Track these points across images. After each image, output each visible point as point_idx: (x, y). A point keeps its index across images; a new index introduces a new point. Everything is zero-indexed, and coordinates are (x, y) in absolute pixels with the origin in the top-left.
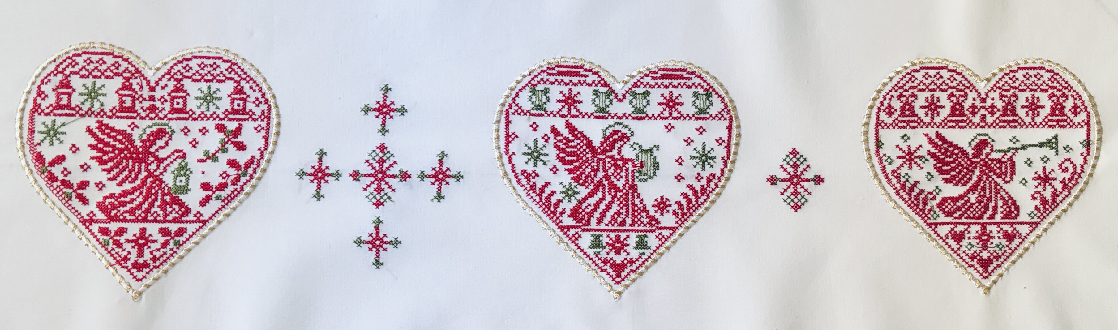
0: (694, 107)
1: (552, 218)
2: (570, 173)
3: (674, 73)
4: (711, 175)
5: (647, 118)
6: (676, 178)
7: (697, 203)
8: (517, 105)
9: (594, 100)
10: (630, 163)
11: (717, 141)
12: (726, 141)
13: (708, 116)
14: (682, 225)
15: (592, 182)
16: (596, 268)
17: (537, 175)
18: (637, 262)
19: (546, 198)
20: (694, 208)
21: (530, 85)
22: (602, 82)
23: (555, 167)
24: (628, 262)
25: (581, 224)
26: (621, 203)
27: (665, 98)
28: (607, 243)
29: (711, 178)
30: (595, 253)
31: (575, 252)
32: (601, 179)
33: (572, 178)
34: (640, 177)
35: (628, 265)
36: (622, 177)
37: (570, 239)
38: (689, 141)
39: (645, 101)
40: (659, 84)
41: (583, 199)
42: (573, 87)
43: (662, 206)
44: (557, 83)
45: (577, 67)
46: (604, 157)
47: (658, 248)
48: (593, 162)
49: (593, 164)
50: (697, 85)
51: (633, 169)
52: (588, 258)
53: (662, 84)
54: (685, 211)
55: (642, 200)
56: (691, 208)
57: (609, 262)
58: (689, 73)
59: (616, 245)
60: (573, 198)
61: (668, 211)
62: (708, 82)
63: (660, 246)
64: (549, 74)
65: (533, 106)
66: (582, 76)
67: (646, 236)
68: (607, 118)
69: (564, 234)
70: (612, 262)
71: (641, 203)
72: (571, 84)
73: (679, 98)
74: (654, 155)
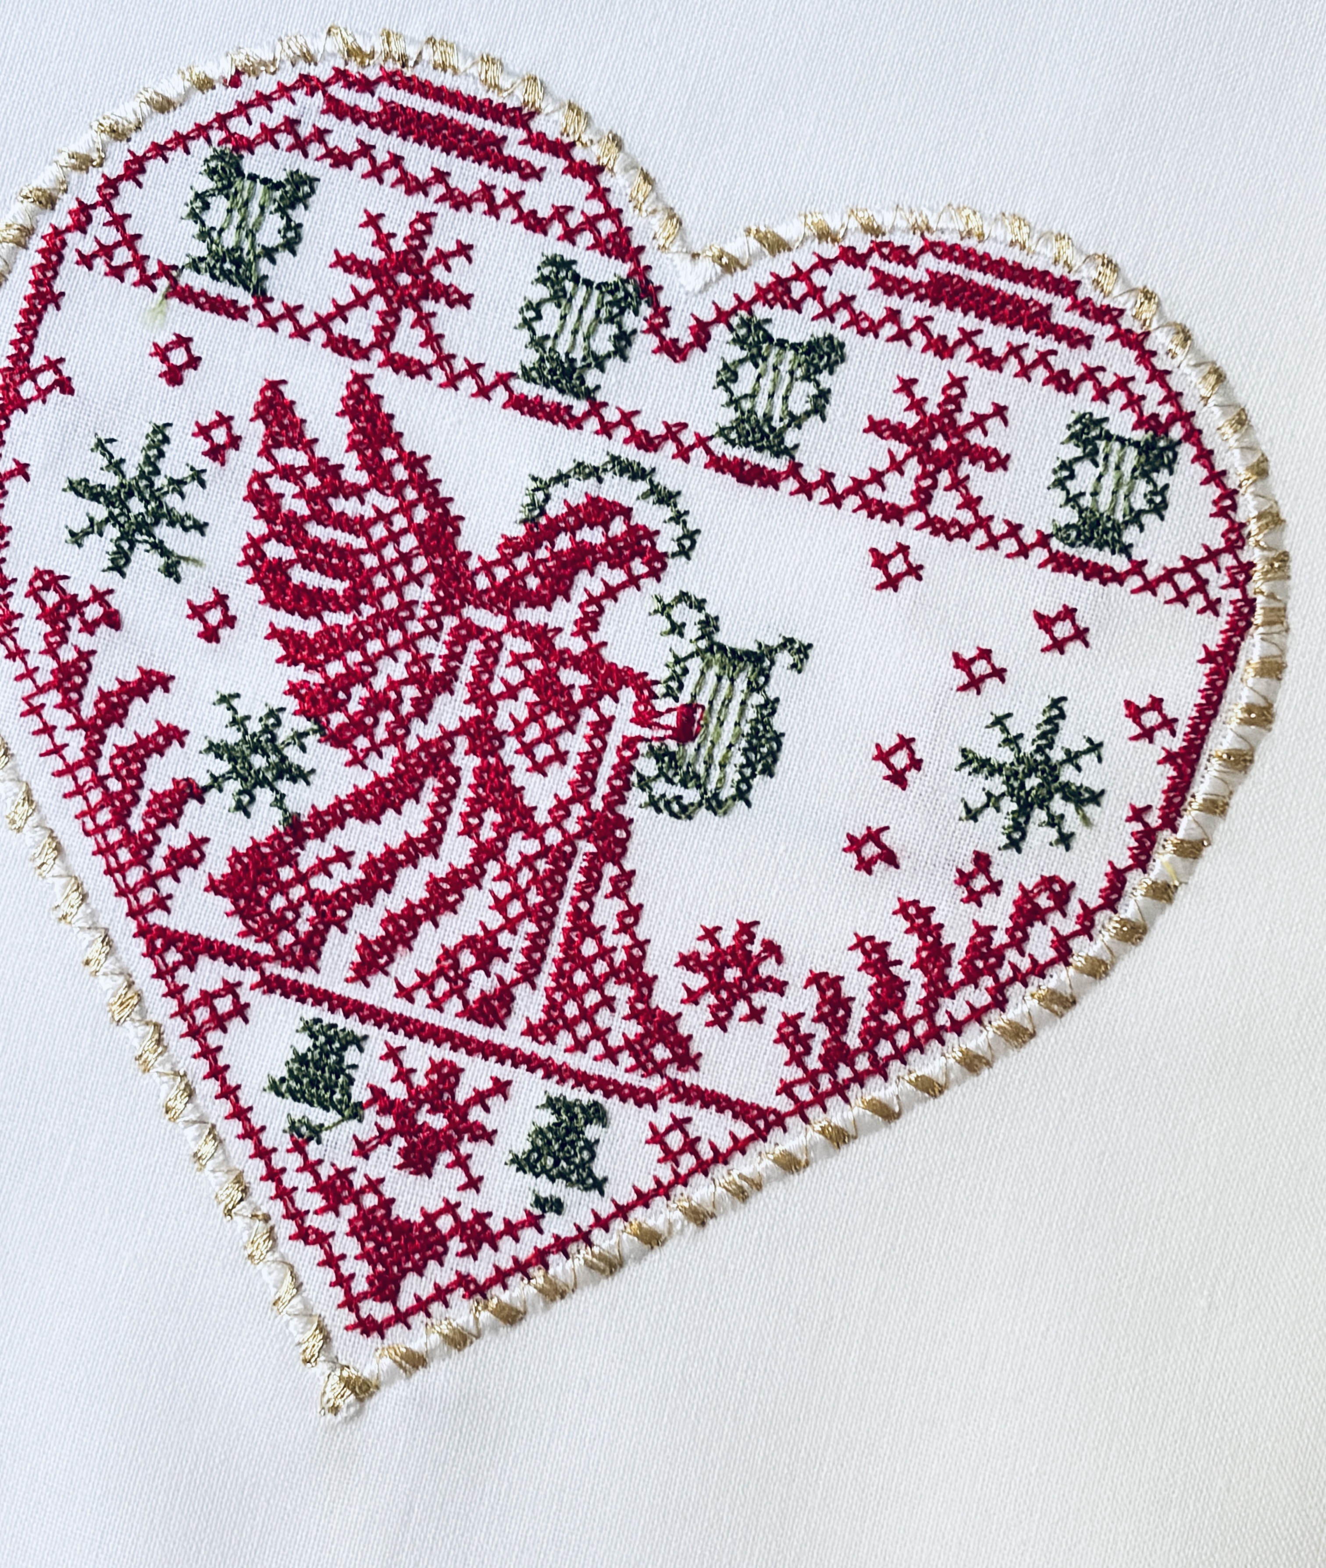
0: (1060, 496)
1: (122, 869)
2: (291, 659)
3: (1006, 286)
4: (1047, 882)
5: (791, 484)
6: (855, 845)
7: (929, 1013)
8: (119, 221)
9: (537, 308)
10: (628, 695)
11: (1134, 712)
12: (1182, 728)
13: (1120, 564)
14: (814, 1113)
15: (393, 739)
16: (277, 1208)
17: (113, 619)
18: (506, 1243)
19: (121, 752)
20: (903, 1038)
21: (217, 135)
22: (606, 227)
23: (221, 600)
24: (460, 1228)
25: (265, 949)
26: (518, 894)
27: (917, 405)
28: (378, 1094)
29: (1043, 901)
30: (293, 1127)
31: (190, 1093)
32: (449, 736)
33: (293, 690)
34: (660, 787)
35: (456, 1245)
36: (561, 757)
37: (184, 1011)
38: (980, 668)
39: (803, 392)
40: (908, 323)
41: (316, 814)
42: (444, 210)
43: (731, 974)
44: (362, 165)
45: (497, 113)
46: (497, 623)
47: (644, 1199)
48: (434, 634)
49: (426, 645)
50: (1107, 380)
51: (635, 730)
52: (249, 1145)
53: (921, 324)
54: (853, 1040)
55: (635, 911)
56: (889, 1034)
57: (356, 1197)
58: (1084, 307)
59: (423, 1117)
60: (264, 795)
61: (756, 1015)
62: (1174, 383)
63: (662, 1190)
64: (336, 108)
65: (200, 249)
66: (511, 165)
67: (597, 1114)
68: (576, 423)
69: (159, 975)
70: (370, 1200)
71: (625, 928)
72: (438, 190)
73: (993, 424)
74: (772, 691)
